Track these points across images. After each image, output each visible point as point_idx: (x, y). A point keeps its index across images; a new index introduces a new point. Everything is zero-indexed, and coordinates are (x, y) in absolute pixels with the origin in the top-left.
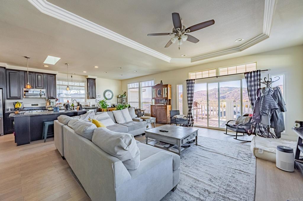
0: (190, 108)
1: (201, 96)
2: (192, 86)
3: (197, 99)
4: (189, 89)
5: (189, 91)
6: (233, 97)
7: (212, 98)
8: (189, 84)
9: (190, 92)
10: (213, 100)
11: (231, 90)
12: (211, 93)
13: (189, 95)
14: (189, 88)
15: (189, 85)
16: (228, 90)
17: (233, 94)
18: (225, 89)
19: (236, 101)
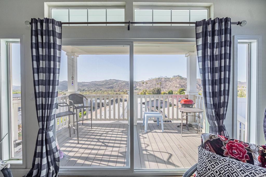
0: (43, 121)
1: (95, 86)
2: (49, 44)
3: (91, 88)
4: (41, 53)
5: (38, 61)
6: (118, 88)
7: (104, 88)
8: (40, 37)
9: (43, 64)
10: (104, 90)
11: (117, 82)
12: (103, 83)
13: (41, 75)
14: (40, 49)
15: (40, 40)
16: (115, 81)
17: (119, 85)
18: (113, 81)
19: (120, 90)
